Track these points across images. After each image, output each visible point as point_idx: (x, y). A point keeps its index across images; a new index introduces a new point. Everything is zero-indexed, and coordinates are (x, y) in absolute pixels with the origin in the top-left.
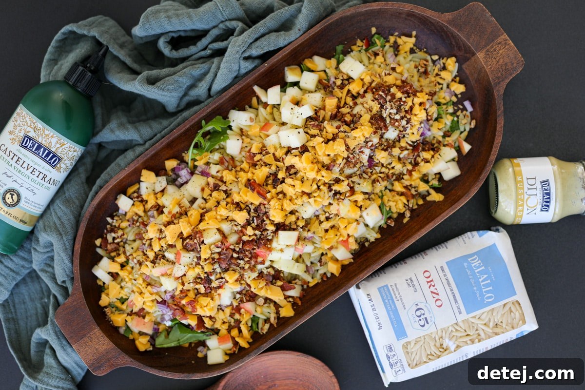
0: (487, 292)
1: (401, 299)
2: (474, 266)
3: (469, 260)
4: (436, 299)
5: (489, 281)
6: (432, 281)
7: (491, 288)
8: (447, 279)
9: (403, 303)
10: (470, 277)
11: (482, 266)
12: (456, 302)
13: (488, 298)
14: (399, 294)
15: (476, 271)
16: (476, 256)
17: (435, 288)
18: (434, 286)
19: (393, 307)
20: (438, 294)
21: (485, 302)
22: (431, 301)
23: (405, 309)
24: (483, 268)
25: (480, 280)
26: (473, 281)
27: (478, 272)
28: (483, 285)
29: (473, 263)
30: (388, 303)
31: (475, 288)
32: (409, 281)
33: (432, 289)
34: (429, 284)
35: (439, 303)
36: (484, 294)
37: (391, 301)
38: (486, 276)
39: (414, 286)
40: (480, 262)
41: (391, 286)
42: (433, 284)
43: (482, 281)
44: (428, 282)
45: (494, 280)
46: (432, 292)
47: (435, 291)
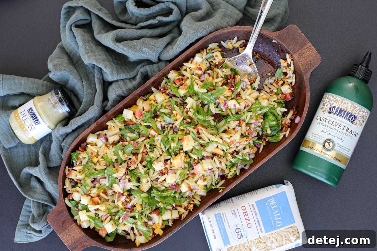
0: (278, 220)
1: (228, 222)
2: (272, 205)
3: (269, 200)
4: (248, 223)
5: (279, 214)
6: (246, 212)
7: (280, 218)
8: (255, 212)
9: (228, 224)
10: (269, 211)
11: (276, 205)
12: (259, 225)
13: (278, 224)
14: (227, 219)
15: (272, 208)
16: (273, 198)
17: (248, 216)
18: (247, 215)
19: (223, 226)
20: (249, 220)
21: (277, 226)
22: (245, 224)
23: (229, 228)
24: (276, 206)
25: (274, 213)
26: (270, 214)
27: (273, 209)
28: (276, 216)
29: (271, 203)
30: (220, 224)
31: (271, 218)
32: (233, 211)
33: (246, 217)
34: (245, 214)
35: (249, 226)
36: (276, 221)
37: (221, 223)
38: (277, 211)
39: (235, 214)
40: (275, 202)
41: (222, 214)
42: (247, 214)
43: (275, 214)
44: (244, 213)
45: (282, 213)
46: (246, 219)
47: (248, 218)
